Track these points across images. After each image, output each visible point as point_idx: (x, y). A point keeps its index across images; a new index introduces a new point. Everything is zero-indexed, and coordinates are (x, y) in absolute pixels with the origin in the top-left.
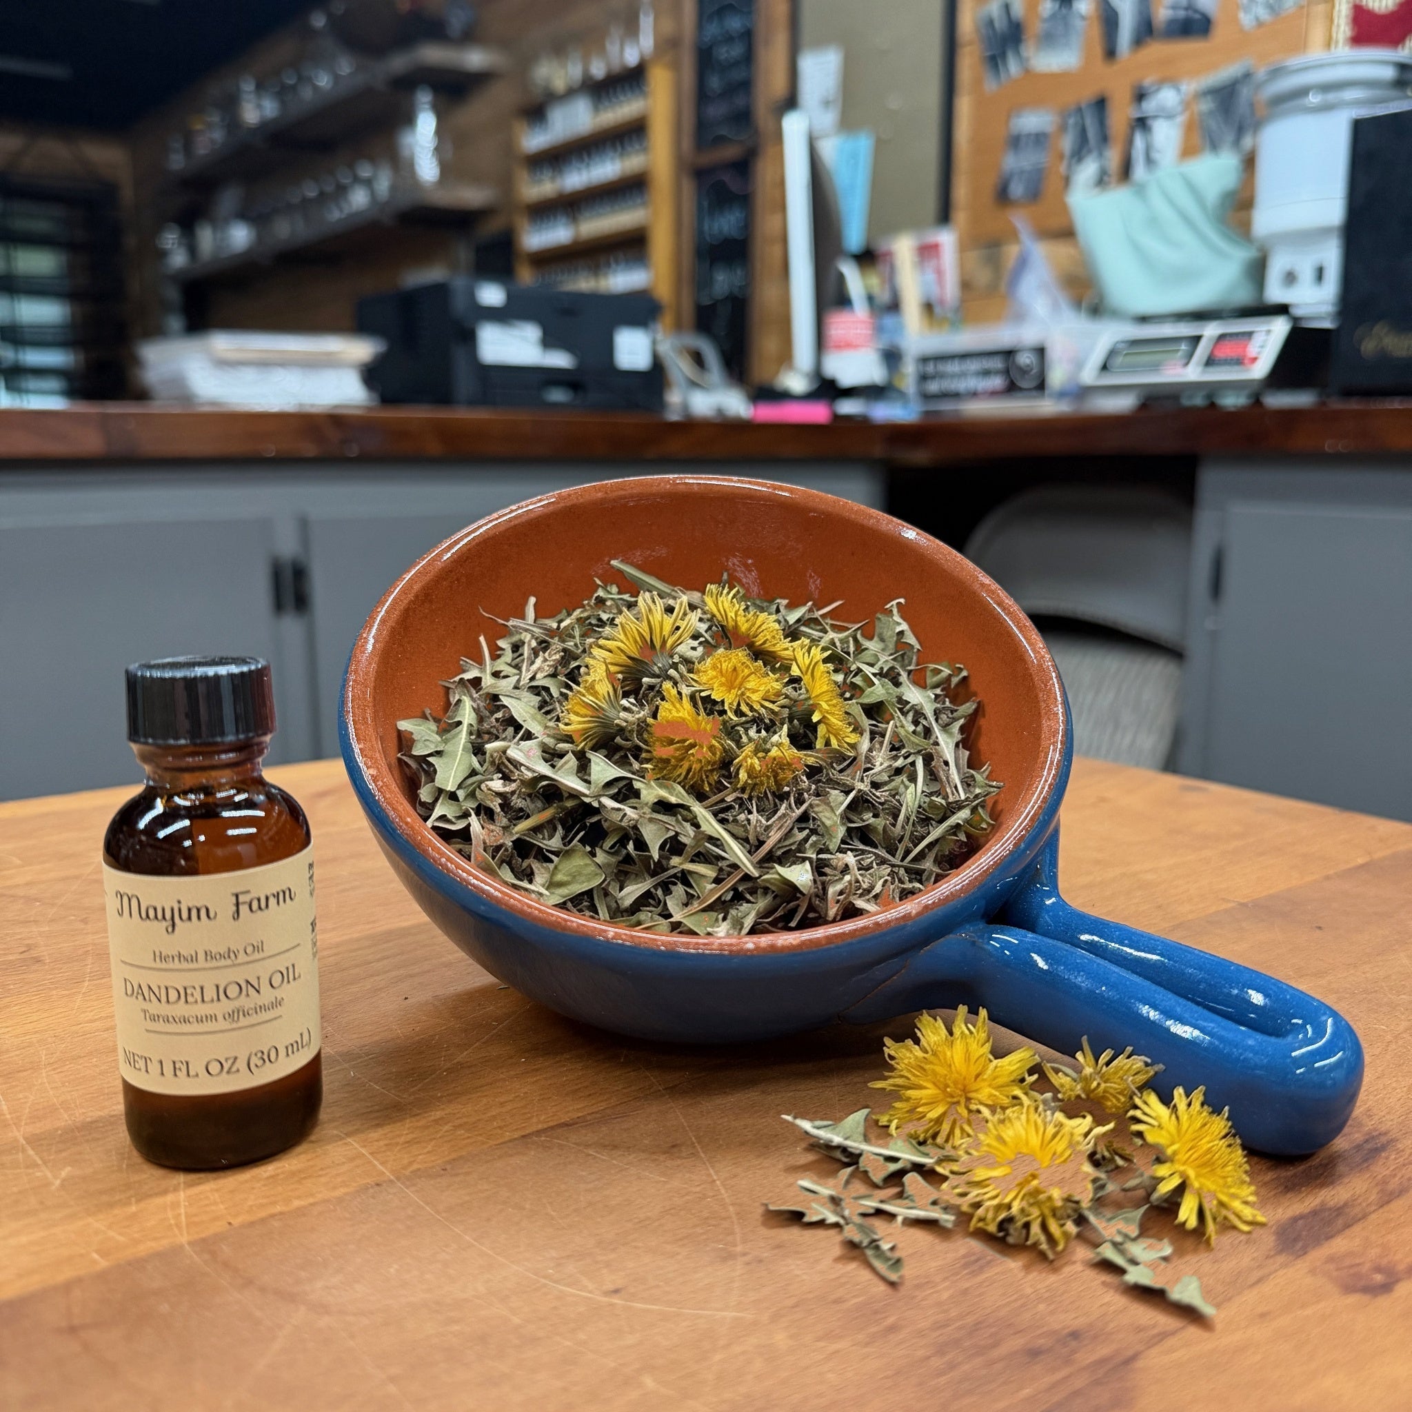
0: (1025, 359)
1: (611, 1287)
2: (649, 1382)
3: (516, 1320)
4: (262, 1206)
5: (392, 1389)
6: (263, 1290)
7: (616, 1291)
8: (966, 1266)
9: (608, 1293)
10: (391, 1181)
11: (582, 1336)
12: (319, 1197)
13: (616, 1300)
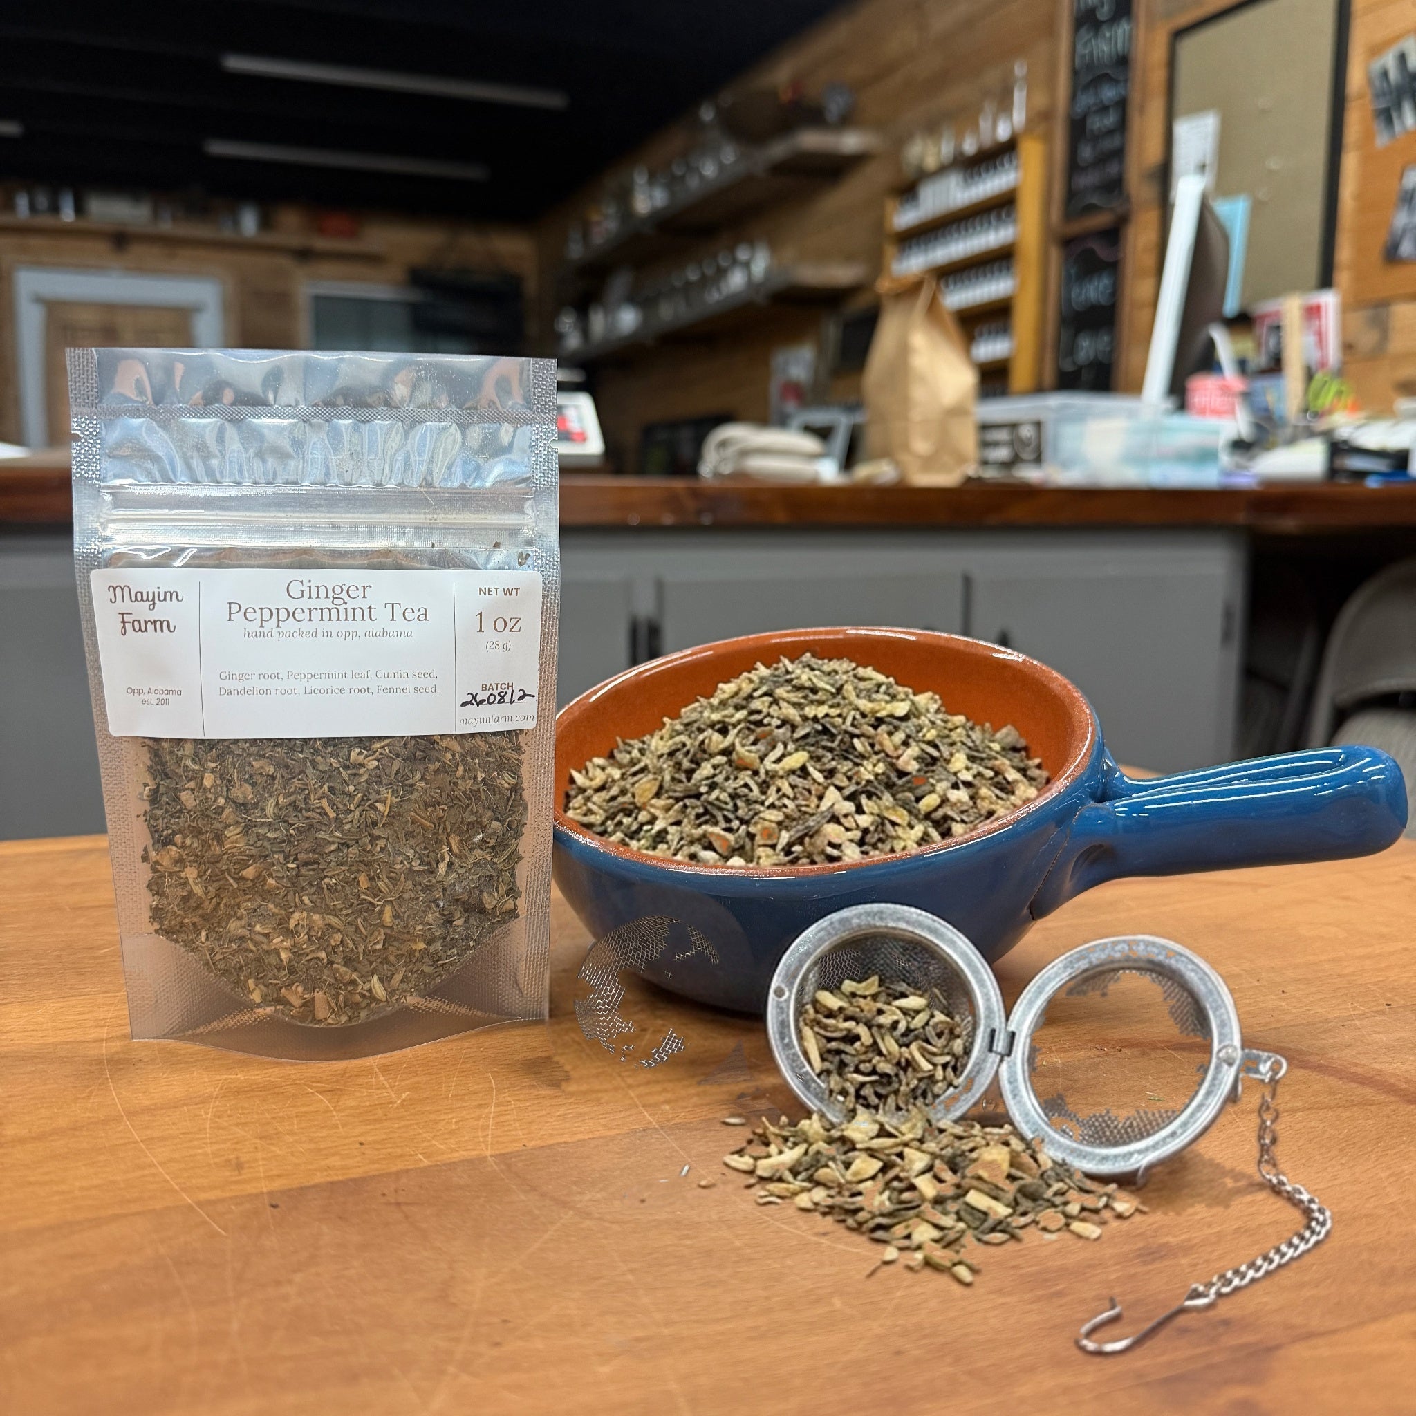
1: (822, 1230)
2: (837, 1303)
3: (738, 1243)
4: (551, 1135)
5: (630, 1277)
6: (543, 1195)
7: (825, 1234)
8: (1139, 1256)
9: (817, 1234)
10: (656, 1129)
11: (789, 1262)
12: (597, 1134)
13: (823, 1240)
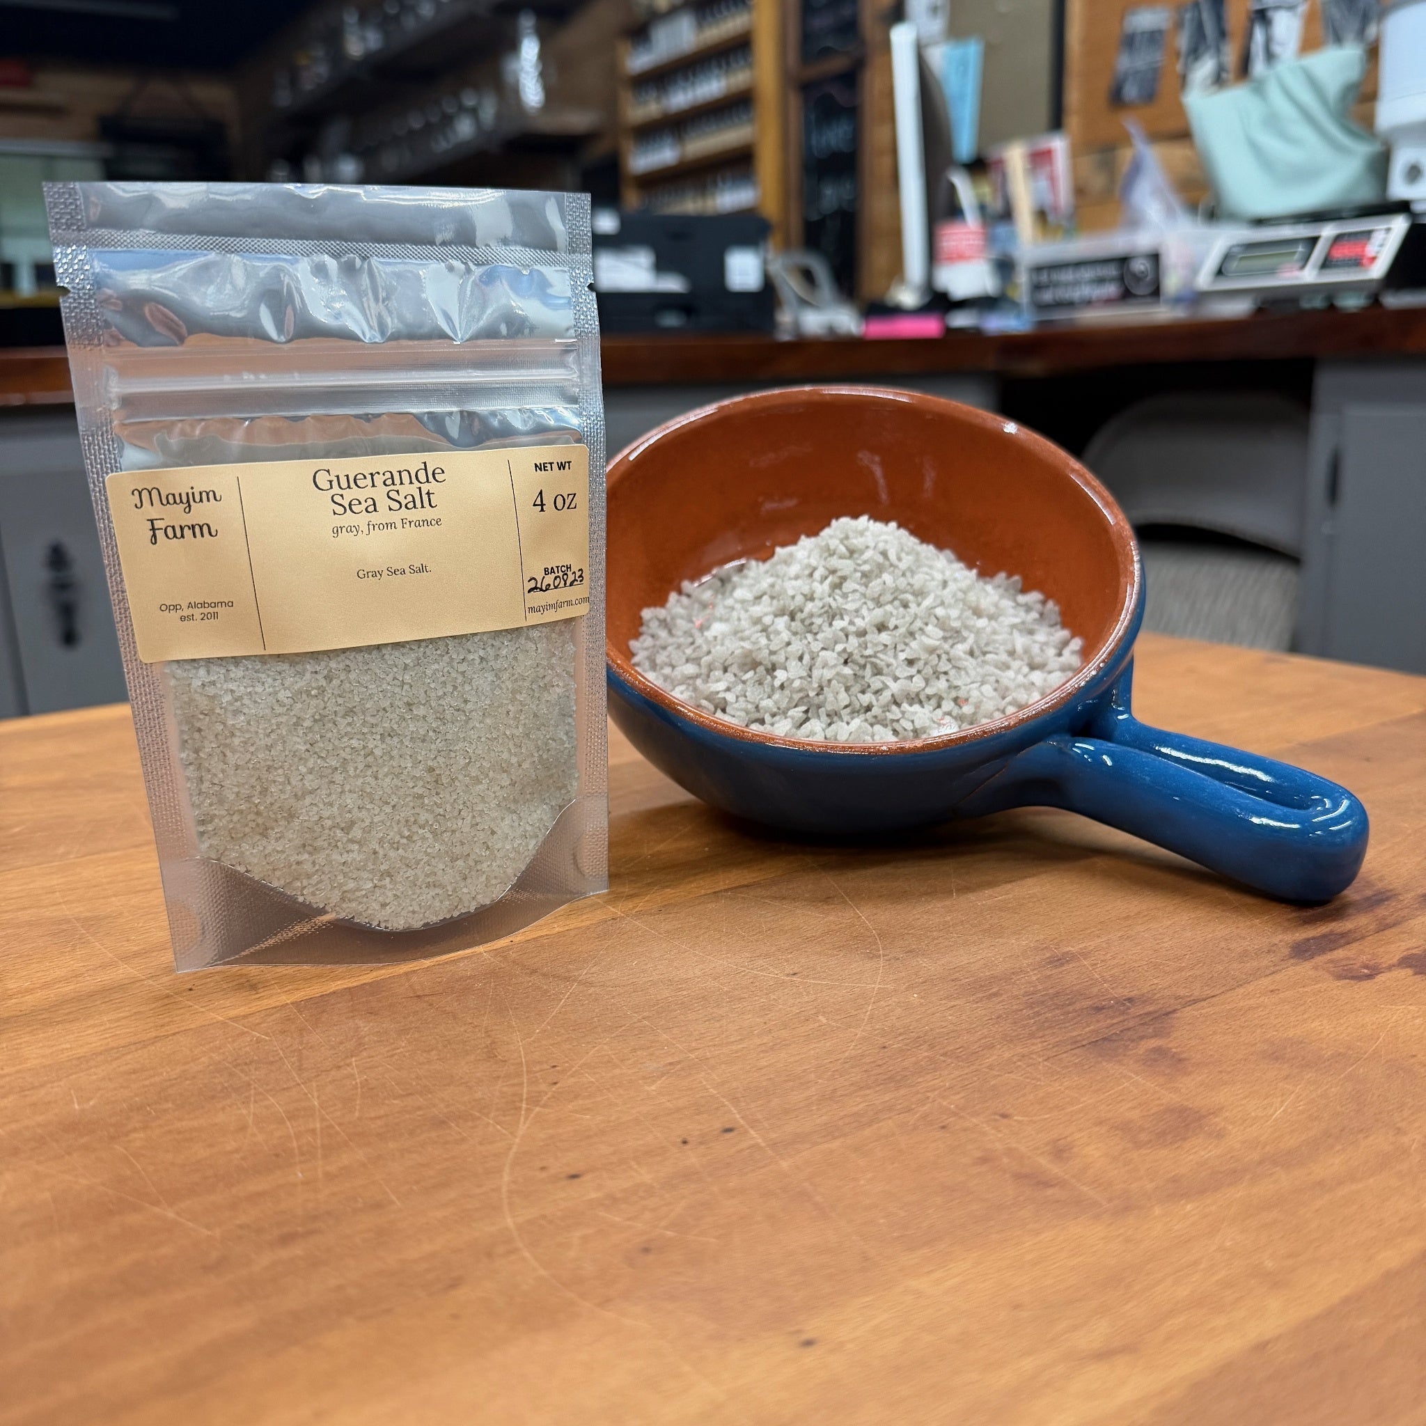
0: (1139, 266)
